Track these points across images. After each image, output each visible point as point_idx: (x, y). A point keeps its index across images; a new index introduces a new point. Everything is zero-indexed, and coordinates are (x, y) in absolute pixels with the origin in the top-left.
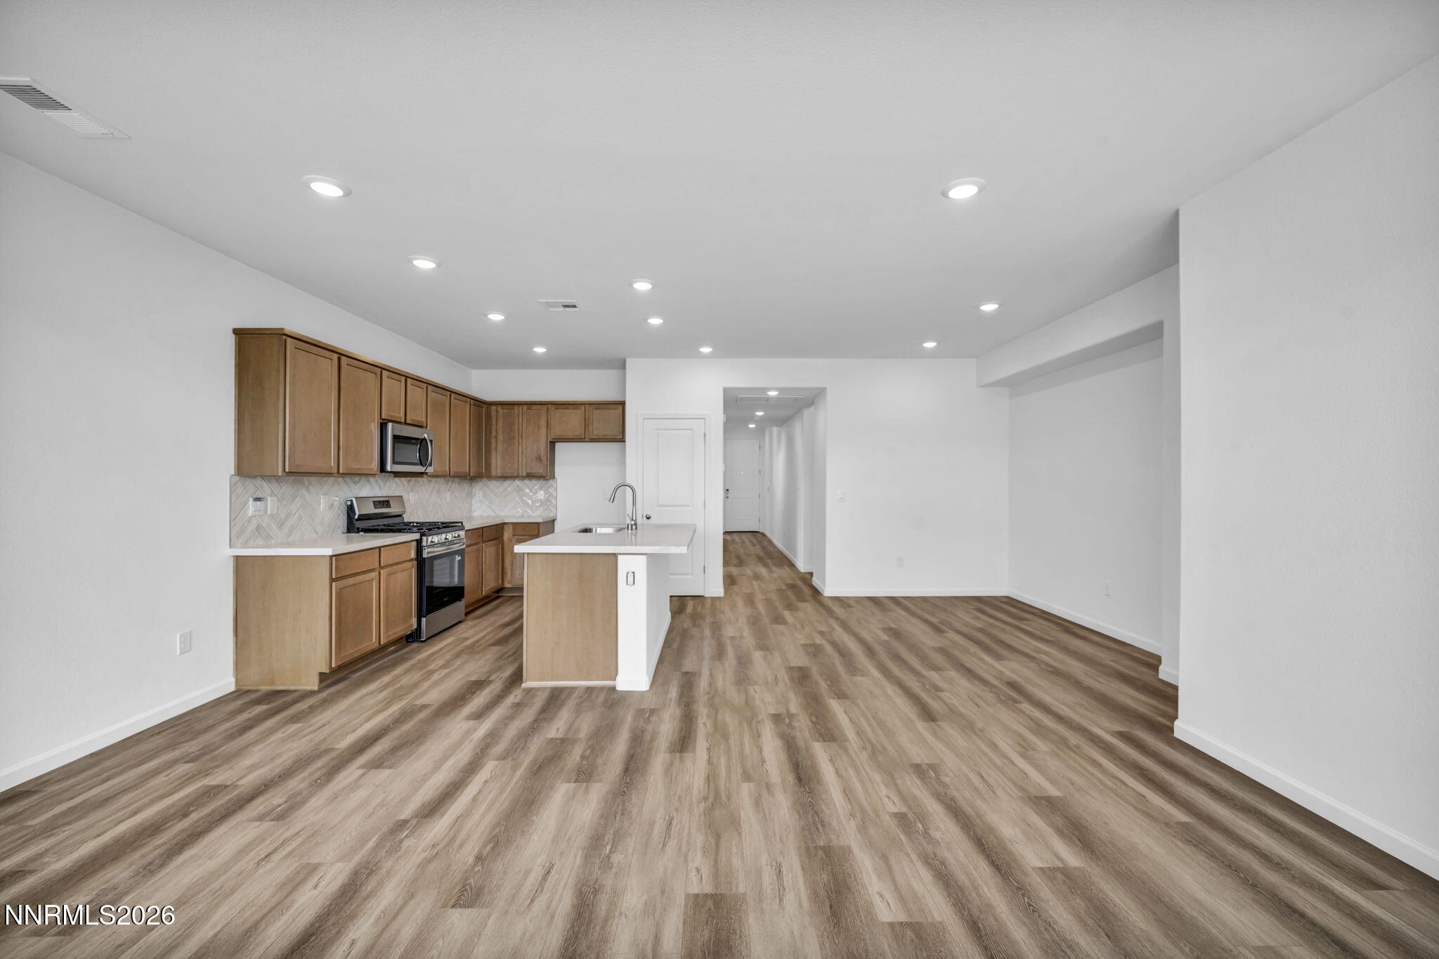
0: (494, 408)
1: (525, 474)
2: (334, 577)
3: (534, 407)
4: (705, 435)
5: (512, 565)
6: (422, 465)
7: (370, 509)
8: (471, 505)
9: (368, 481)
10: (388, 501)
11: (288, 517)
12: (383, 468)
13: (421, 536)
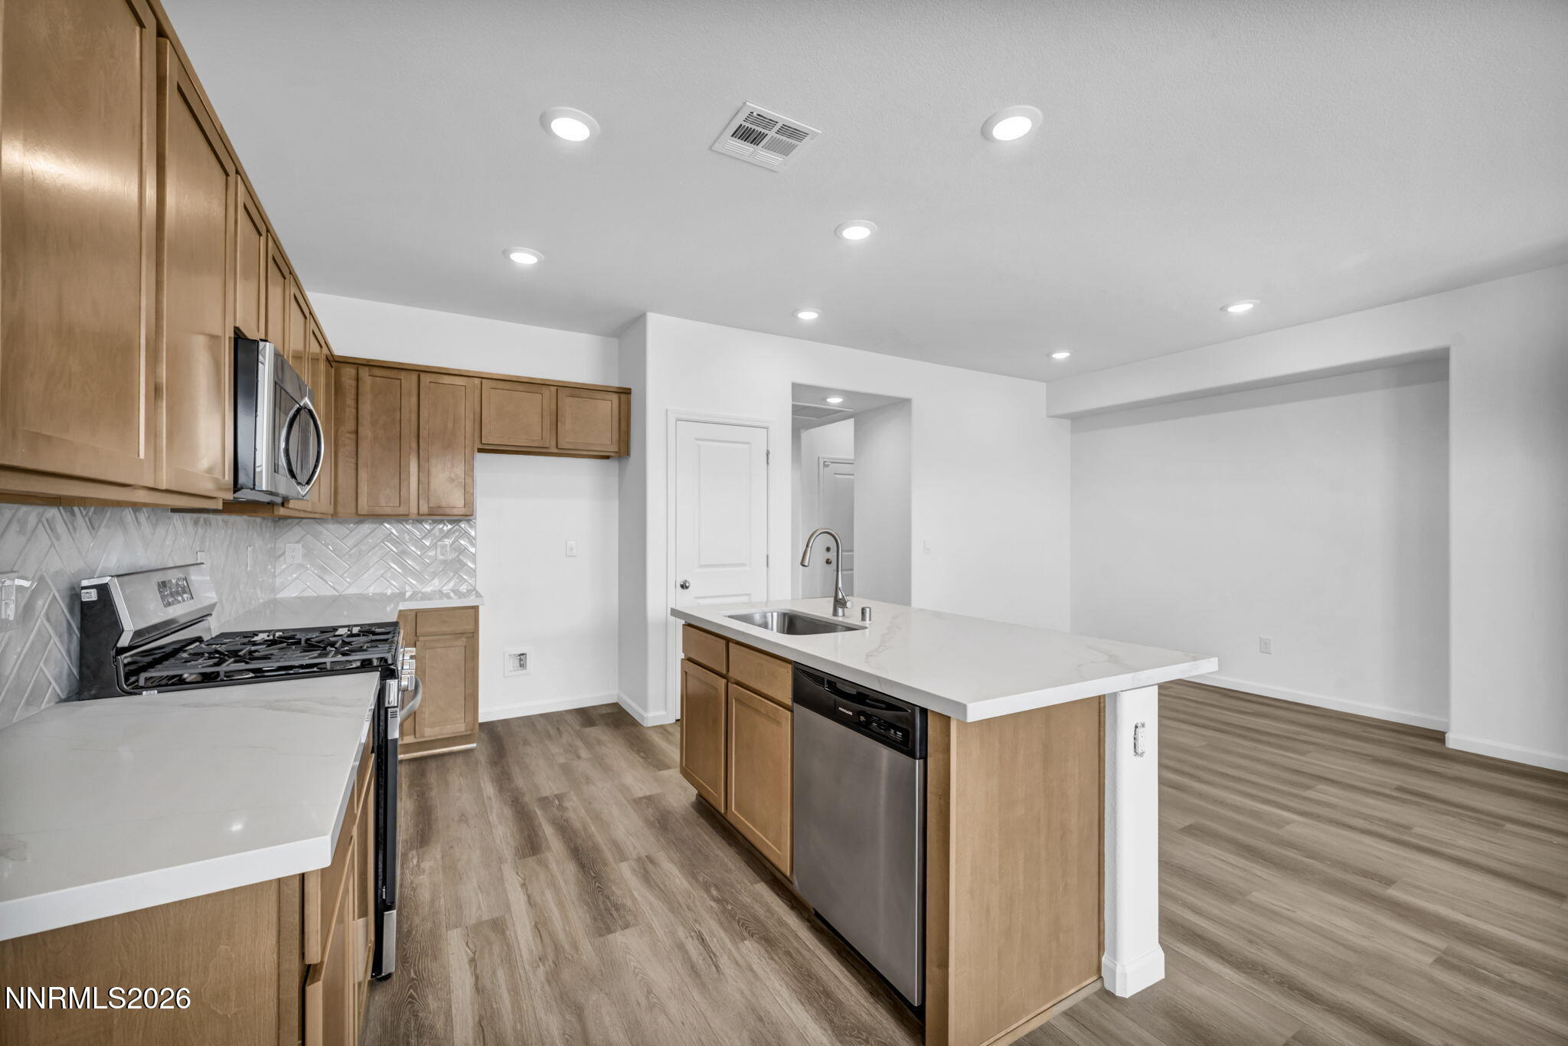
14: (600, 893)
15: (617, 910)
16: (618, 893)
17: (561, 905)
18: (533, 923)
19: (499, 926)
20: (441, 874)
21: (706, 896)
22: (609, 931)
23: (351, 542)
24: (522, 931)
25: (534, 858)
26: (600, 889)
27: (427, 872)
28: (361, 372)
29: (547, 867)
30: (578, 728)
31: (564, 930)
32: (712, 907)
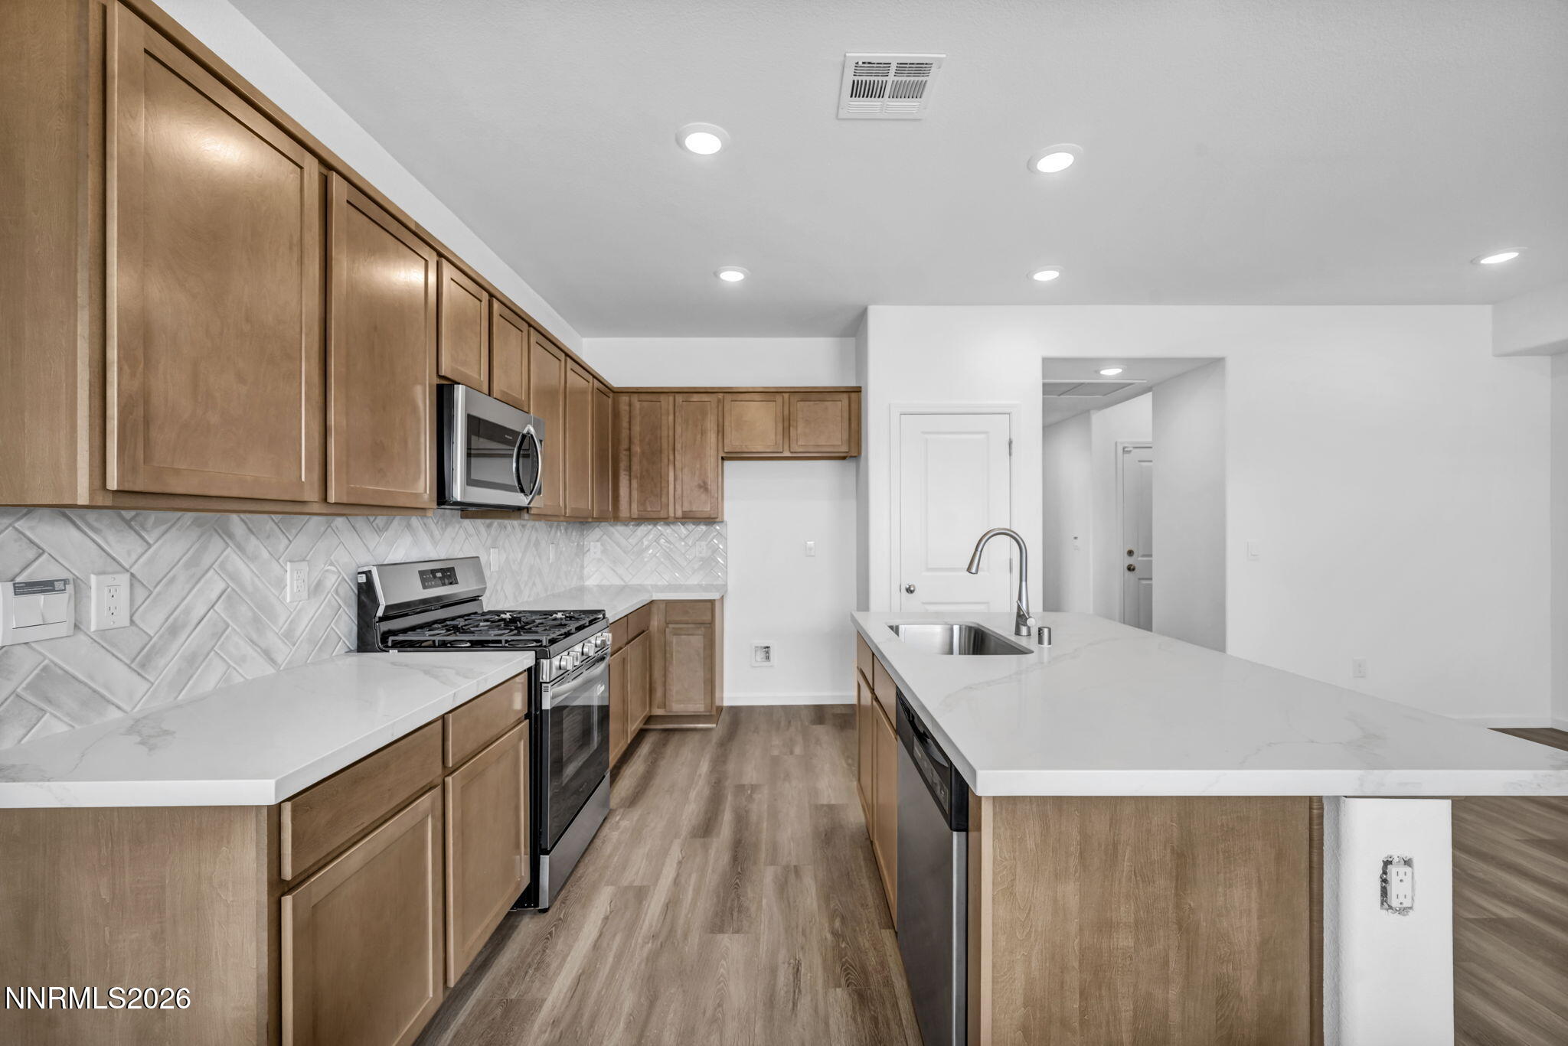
0: (624, 399)
1: (679, 514)
2: (288, 873)
3: (695, 398)
4: (1010, 443)
5: (665, 676)
6: (522, 491)
7: (415, 591)
8: (582, 567)
9: (409, 526)
10: (452, 570)
11: (174, 631)
12: (442, 495)
13: (537, 659)
14: (735, 890)
15: (739, 912)
16: (750, 895)
17: (697, 891)
18: (667, 901)
19: (641, 894)
20: (628, 834)
21: (827, 925)
22: (721, 931)
23: (633, 541)
24: (654, 907)
25: (702, 840)
26: (737, 886)
27: (620, 830)
28: (632, 399)
29: (707, 851)
30: (807, 724)
31: (686, 916)
32: (826, 939)
